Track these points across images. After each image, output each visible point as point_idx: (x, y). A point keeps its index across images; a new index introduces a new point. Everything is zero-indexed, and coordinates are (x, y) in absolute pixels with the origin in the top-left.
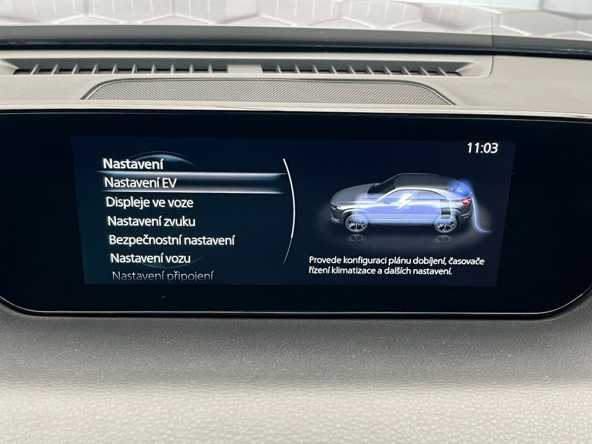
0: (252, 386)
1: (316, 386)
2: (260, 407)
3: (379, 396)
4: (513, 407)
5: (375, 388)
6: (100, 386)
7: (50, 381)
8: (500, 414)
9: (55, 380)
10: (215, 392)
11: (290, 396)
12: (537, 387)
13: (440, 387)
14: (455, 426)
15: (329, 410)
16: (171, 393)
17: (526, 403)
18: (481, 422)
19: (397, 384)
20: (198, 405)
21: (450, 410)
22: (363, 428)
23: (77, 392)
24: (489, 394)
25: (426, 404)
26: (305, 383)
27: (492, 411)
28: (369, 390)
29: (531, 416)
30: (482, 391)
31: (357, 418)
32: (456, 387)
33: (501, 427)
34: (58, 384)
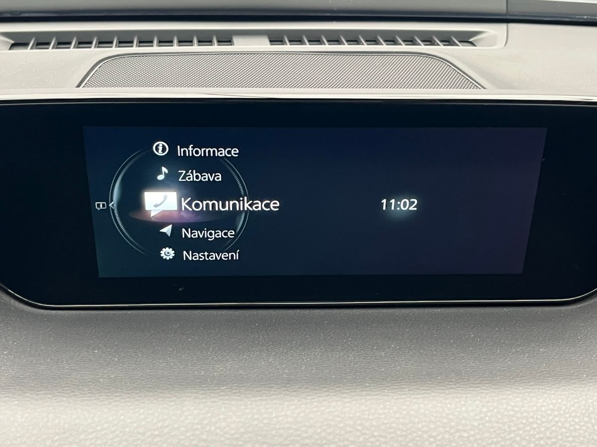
0: (284, 392)
1: (350, 391)
2: (295, 415)
3: (415, 401)
4: (553, 410)
5: (411, 392)
6: (128, 395)
7: (76, 390)
8: (539, 417)
9: (80, 389)
10: (246, 400)
11: (324, 403)
12: (575, 387)
13: (478, 389)
14: (495, 431)
15: (366, 416)
16: (201, 401)
17: (566, 405)
18: (521, 426)
19: (432, 387)
20: (231, 414)
21: (489, 414)
22: (401, 436)
23: (105, 403)
24: (528, 396)
25: (464, 409)
26: (337, 387)
27: (531, 414)
28: (404, 394)
29: (571, 419)
30: (520, 393)
31: (394, 425)
32: (494, 389)
33: (542, 432)
34: (84, 394)
